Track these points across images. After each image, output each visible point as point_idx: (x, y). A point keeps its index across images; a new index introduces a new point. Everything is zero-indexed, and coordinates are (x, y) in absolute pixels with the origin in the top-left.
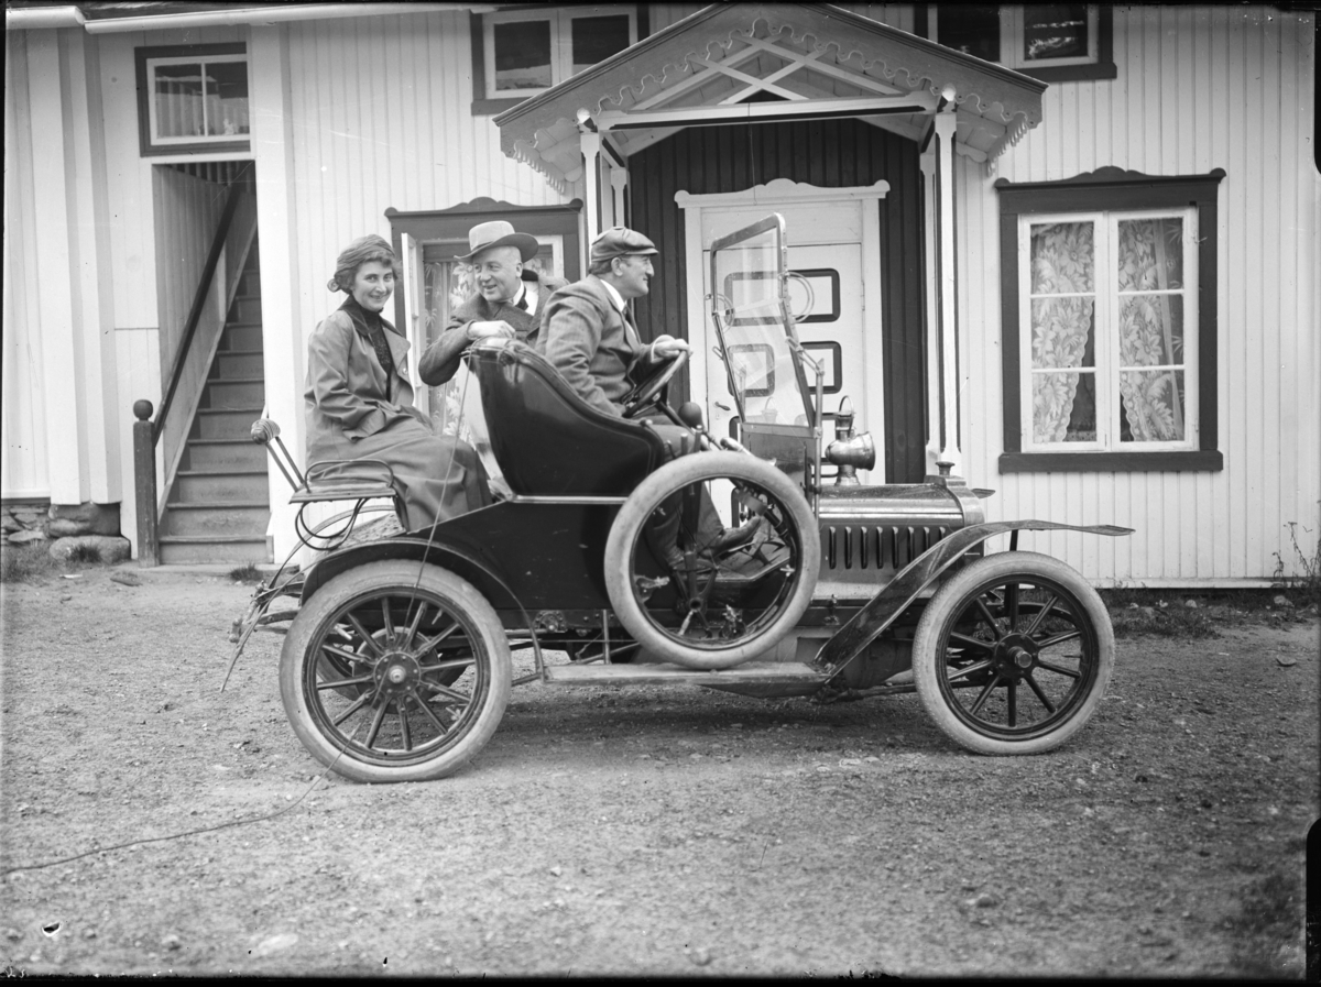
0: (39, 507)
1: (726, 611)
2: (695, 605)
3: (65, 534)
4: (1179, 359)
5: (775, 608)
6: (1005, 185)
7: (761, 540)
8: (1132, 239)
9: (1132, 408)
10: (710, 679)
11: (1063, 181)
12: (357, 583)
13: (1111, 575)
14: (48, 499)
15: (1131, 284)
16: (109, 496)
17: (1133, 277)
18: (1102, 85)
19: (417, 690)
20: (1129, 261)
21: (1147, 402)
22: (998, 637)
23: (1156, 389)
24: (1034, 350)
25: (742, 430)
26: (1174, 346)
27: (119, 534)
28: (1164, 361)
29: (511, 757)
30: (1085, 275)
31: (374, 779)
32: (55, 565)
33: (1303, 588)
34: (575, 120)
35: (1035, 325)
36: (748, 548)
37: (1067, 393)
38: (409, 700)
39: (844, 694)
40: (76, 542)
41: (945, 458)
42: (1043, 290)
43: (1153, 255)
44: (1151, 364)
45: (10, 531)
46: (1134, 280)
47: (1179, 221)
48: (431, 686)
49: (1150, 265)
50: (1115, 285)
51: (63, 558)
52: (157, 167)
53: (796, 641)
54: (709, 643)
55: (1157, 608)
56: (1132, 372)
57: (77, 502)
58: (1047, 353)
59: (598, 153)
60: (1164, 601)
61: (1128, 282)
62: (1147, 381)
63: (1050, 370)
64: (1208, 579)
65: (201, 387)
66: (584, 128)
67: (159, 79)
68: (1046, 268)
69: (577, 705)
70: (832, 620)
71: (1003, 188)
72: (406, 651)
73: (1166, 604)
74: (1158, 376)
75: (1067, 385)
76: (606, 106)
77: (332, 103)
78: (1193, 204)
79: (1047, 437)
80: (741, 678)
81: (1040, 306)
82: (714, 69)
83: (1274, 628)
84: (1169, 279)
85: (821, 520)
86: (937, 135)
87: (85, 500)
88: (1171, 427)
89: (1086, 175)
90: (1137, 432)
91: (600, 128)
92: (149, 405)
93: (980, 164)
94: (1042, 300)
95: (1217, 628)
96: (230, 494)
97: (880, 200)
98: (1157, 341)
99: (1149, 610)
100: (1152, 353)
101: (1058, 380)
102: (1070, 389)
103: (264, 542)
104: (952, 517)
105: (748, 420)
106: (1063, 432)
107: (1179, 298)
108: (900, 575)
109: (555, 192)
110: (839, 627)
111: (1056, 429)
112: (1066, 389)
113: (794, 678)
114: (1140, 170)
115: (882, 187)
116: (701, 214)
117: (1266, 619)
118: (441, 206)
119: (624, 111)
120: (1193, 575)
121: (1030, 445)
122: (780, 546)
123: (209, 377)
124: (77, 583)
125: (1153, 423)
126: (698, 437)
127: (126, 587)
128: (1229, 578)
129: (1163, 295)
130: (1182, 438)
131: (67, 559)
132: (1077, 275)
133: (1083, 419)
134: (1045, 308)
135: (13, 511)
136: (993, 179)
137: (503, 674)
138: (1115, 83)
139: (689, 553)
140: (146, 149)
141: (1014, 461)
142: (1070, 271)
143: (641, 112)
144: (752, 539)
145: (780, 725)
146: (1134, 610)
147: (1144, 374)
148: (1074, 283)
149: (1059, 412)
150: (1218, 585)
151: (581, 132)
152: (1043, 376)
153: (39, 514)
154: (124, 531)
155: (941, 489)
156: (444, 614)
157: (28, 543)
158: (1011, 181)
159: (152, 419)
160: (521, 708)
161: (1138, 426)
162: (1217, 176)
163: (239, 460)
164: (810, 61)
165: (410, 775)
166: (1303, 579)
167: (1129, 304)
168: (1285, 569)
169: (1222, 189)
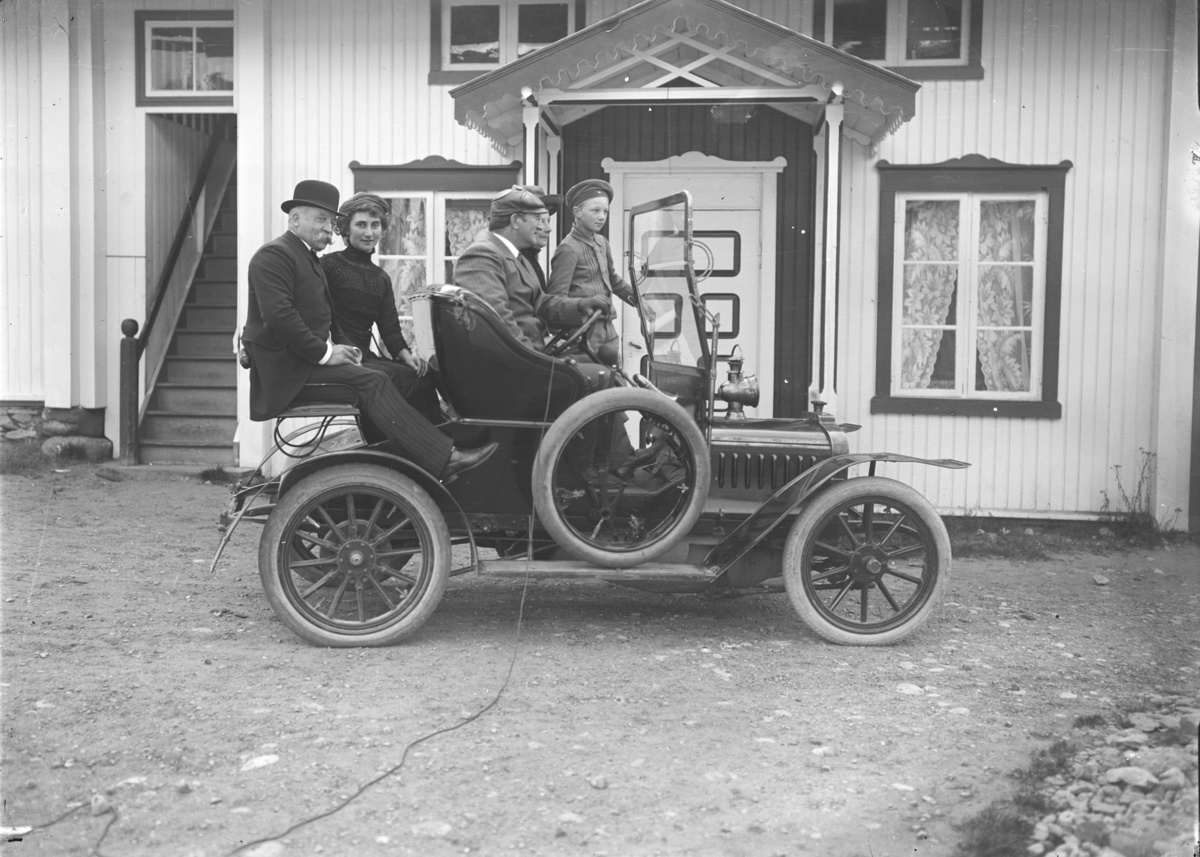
0: (33, 410)
1: (630, 520)
2: (605, 514)
3: (56, 433)
4: (1028, 322)
5: (672, 518)
6: (885, 166)
7: (662, 462)
8: (992, 217)
9: (987, 362)
10: (615, 576)
11: (935, 165)
12: (326, 482)
13: (962, 505)
14: (43, 402)
15: (990, 256)
16: (97, 401)
17: (992, 249)
18: (971, 84)
19: (373, 572)
20: (989, 235)
21: (1000, 358)
22: (854, 547)
23: (1008, 347)
24: (905, 309)
25: (650, 368)
26: (1025, 310)
27: (102, 436)
28: (1015, 322)
29: (447, 631)
30: (952, 246)
31: (333, 644)
32: (47, 460)
33: (1124, 522)
34: (520, 95)
35: (906, 286)
36: (652, 468)
37: (932, 347)
38: (365, 580)
39: (727, 592)
40: (66, 441)
41: (822, 398)
42: (915, 257)
43: (1010, 231)
44: (1004, 325)
45: (6, 429)
46: (993, 252)
47: (1032, 204)
48: (384, 569)
49: (1007, 240)
50: (976, 255)
51: (53, 454)
52: (150, 116)
53: (687, 547)
54: (614, 545)
55: (1000, 534)
56: (988, 331)
57: (68, 406)
58: (917, 311)
59: (538, 125)
60: (1007, 529)
61: (988, 254)
62: (1001, 339)
63: (918, 326)
64: (1045, 512)
65: (179, 310)
66: (526, 103)
67: (155, 38)
68: (918, 237)
69: (502, 593)
70: (719, 530)
71: (883, 168)
72: (365, 539)
73: (1008, 531)
74: (1010, 336)
75: (932, 339)
76: (546, 85)
77: (307, 67)
78: (1044, 189)
79: (913, 384)
80: (641, 576)
81: (911, 271)
82: (639, 57)
83: (1096, 554)
84: (1022, 253)
85: (713, 447)
86: (827, 123)
87: (75, 405)
88: (1020, 380)
89: (954, 160)
90: (990, 382)
91: (540, 103)
92: (134, 324)
93: (865, 146)
94: (914, 266)
95: (1047, 553)
96: (203, 404)
97: (778, 174)
98: (1010, 306)
99: (993, 536)
100: (1006, 315)
101: (925, 335)
102: (935, 343)
103: (230, 447)
104: (822, 447)
105: (655, 359)
106: (927, 380)
107: (1030, 269)
108: (777, 494)
109: (498, 154)
110: (724, 536)
111: (922, 376)
112: (931, 343)
113: (685, 577)
114: (1000, 158)
115: (780, 163)
116: (624, 179)
117: (1091, 547)
118: (398, 161)
119: (561, 90)
120: (1032, 508)
121: (897, 390)
122: (678, 467)
123: (187, 300)
124: (66, 477)
125: (1004, 376)
126: (613, 374)
127: (109, 482)
128: (1063, 512)
129: (1017, 266)
130: (1028, 390)
131: (57, 455)
132: (944, 246)
133: (944, 370)
134: (915, 274)
135: (10, 411)
136: (875, 160)
137: (444, 561)
138: (982, 83)
139: (602, 470)
140: (141, 100)
141: (884, 403)
142: (939, 242)
143: (576, 90)
144: (655, 460)
145: (672, 615)
146: (981, 535)
147: (998, 333)
148: (942, 252)
149: (925, 363)
150: (1053, 517)
151: (524, 106)
152: (912, 332)
153: (33, 416)
154: (108, 434)
155: (814, 424)
156: (398, 510)
157: (22, 440)
158: (890, 162)
159: (137, 336)
160: (455, 594)
161: (991, 378)
162: (1066, 166)
163: (211, 375)
164: (722, 54)
165: (364, 642)
166: (1124, 514)
167: (988, 272)
168: (1110, 506)
169: (1069, 178)
